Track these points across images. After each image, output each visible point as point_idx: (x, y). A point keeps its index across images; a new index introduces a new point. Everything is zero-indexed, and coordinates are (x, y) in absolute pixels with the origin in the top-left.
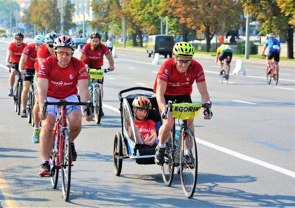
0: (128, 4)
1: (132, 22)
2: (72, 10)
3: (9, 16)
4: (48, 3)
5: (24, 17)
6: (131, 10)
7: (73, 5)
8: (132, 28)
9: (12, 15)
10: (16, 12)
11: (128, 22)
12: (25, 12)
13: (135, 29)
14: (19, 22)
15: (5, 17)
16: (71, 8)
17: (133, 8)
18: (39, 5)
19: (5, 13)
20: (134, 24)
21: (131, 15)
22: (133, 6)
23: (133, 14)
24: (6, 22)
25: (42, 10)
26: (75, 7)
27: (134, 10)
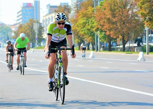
0: (75, 24)
1: (78, 36)
2: (42, 30)
3: (5, 36)
4: (28, 27)
5: (14, 36)
6: (77, 28)
7: (43, 27)
8: (78, 39)
9: (7, 35)
10: (9, 33)
11: (75, 36)
12: (15, 33)
13: (80, 39)
14: (11, 39)
15: (3, 36)
16: (42, 29)
17: (78, 27)
18: (23, 28)
19: (3, 34)
20: (79, 37)
21: (77, 31)
22: (78, 26)
23: (78, 30)
24: (3, 39)
25: (25, 31)
26: (45, 29)
27: (79, 28)
